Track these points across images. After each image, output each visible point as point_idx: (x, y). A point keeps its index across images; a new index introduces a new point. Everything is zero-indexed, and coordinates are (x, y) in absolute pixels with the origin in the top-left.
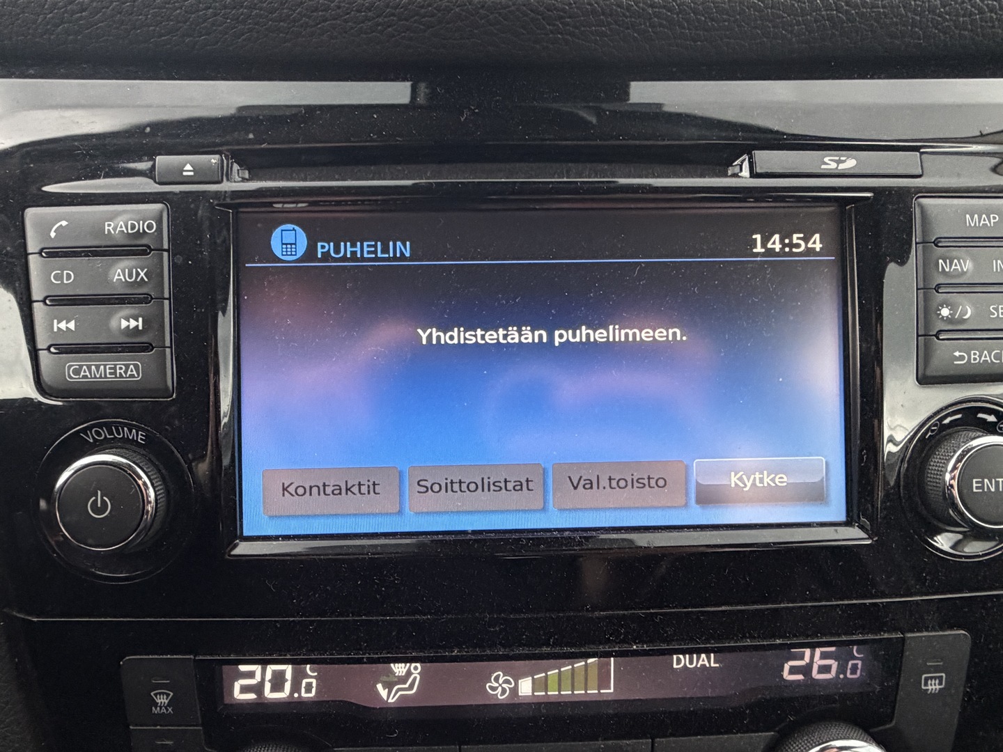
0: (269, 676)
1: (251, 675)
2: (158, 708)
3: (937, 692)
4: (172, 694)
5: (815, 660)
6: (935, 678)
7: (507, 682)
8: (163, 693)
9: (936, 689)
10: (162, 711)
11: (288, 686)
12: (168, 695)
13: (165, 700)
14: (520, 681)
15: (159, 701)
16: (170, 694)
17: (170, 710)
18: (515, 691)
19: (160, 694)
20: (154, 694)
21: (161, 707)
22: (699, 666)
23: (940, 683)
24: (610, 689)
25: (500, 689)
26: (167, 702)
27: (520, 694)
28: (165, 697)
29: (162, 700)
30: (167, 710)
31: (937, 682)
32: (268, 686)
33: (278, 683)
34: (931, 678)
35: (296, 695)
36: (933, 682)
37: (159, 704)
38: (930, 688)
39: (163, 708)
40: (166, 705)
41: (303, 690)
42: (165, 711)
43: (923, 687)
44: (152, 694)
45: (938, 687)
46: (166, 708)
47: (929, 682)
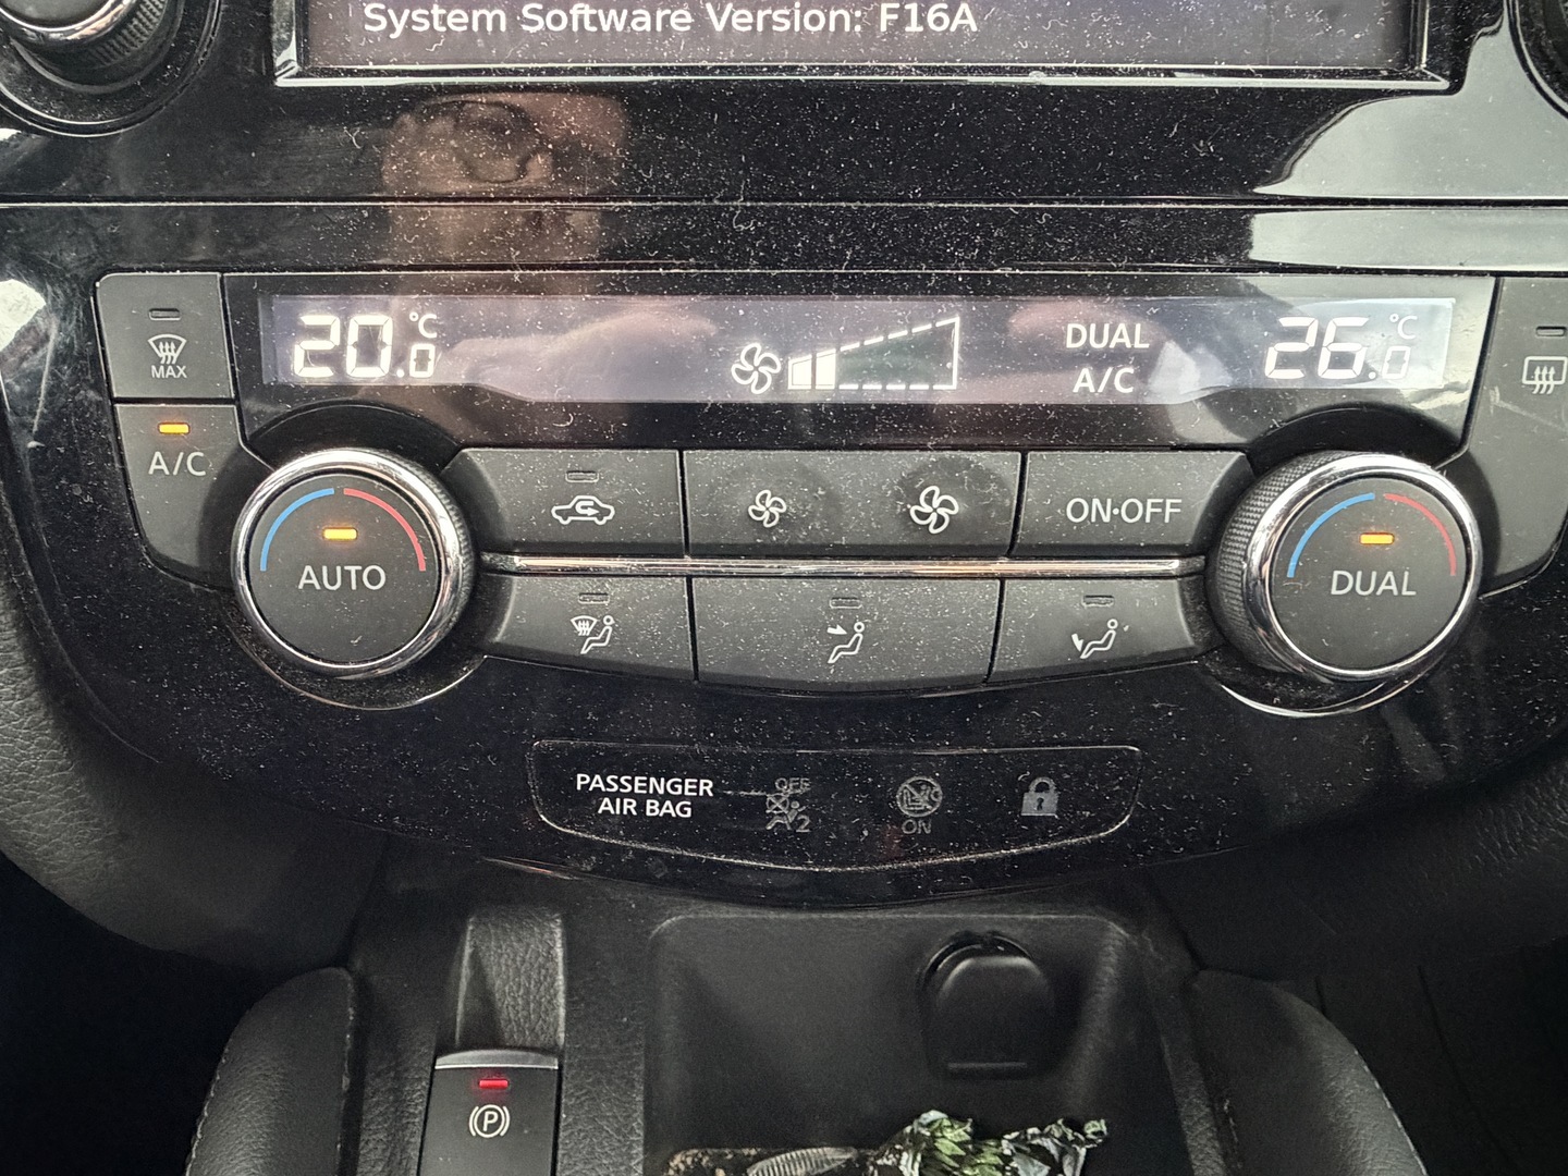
0: (353, 336)
1: (321, 332)
2: (162, 368)
3: (1549, 392)
4: (184, 341)
5: (1324, 344)
6: (1549, 364)
7: (768, 362)
8: (169, 340)
9: (1548, 387)
10: (168, 373)
11: (386, 356)
12: (178, 343)
13: (173, 353)
14: (790, 363)
15: (162, 355)
16: (180, 342)
17: (181, 371)
18: (780, 379)
19: (164, 340)
20: (154, 342)
21: (166, 367)
22: (1112, 346)
23: (1557, 377)
24: (951, 383)
25: (755, 376)
26: (176, 356)
27: (790, 387)
28: (173, 346)
29: (167, 353)
30: (177, 371)
31: (1552, 372)
32: (351, 355)
33: (369, 350)
34: (1542, 364)
35: (400, 373)
36: (1545, 372)
37: (163, 362)
38: (1537, 382)
39: (170, 368)
40: (174, 362)
41: (412, 365)
42: (173, 374)
43: (1525, 381)
44: (151, 341)
45: (1552, 383)
46: (174, 366)
47: (1537, 372)
